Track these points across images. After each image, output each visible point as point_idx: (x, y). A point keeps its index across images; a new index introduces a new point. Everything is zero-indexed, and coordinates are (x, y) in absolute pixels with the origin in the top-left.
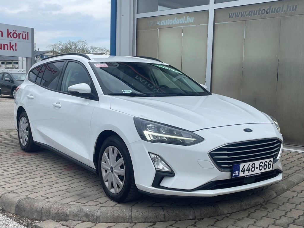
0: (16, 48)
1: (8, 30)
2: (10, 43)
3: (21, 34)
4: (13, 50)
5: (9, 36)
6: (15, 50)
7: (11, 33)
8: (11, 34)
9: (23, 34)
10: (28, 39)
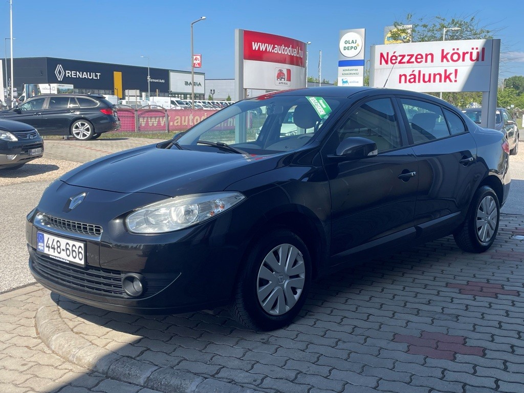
0: (456, 78)
1: (443, 51)
2: (446, 71)
3: (467, 53)
4: (451, 81)
5: (445, 60)
6: (453, 81)
7: (448, 54)
8: (449, 57)
9: (471, 53)
10: (483, 60)
